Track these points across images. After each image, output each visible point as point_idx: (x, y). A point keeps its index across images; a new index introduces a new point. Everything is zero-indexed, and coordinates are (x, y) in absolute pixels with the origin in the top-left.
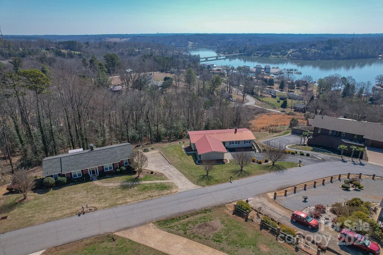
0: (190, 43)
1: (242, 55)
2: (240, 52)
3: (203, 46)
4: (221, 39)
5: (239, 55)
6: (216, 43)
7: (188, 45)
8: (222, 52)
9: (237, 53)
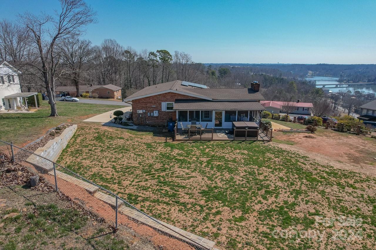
0: (310, 72)
1: (372, 84)
2: (369, 81)
3: (325, 75)
4: (349, 69)
5: (367, 84)
6: (341, 72)
7: (307, 74)
8: (345, 81)
9: (365, 82)
